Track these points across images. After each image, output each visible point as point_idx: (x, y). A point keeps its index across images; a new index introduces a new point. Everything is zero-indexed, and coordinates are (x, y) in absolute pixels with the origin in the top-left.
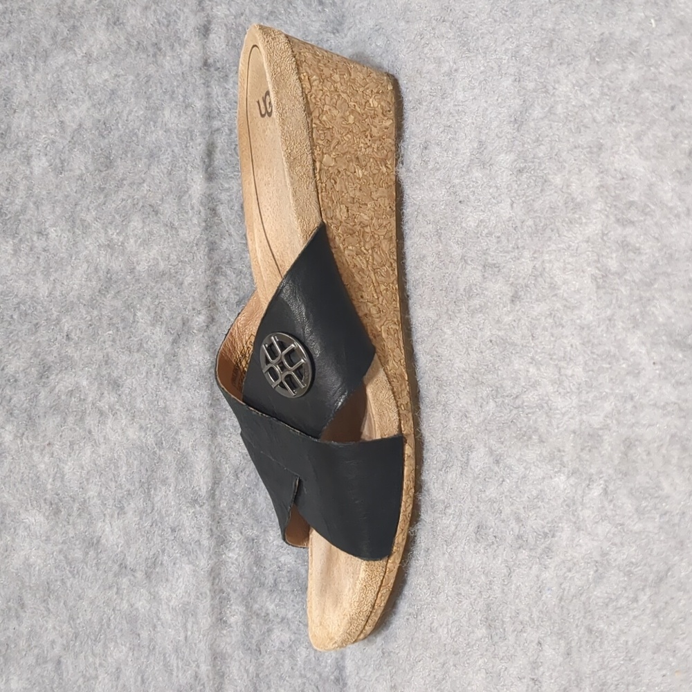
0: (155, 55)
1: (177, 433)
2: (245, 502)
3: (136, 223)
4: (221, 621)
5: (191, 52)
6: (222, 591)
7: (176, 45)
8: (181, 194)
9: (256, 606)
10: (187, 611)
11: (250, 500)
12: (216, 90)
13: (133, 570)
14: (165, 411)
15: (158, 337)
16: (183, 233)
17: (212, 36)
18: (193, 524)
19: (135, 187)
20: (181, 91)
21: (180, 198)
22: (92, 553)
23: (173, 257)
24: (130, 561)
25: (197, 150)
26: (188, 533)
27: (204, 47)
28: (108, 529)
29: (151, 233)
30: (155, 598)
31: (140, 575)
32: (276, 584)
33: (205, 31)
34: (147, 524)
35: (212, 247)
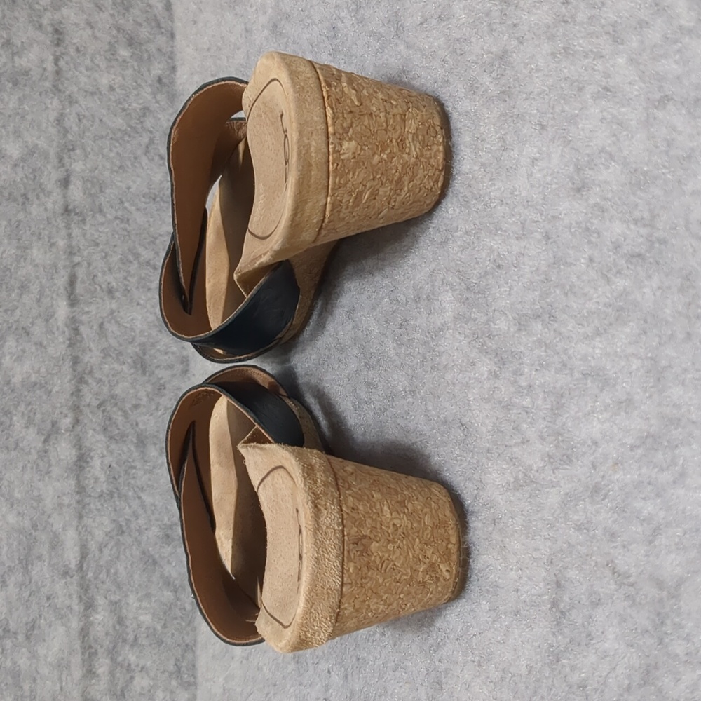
0: (24, 204)
1: (49, 516)
2: (108, 572)
3: (11, 343)
4: (90, 673)
5: (54, 201)
6: (90, 647)
7: (42, 196)
8: (49, 317)
9: (120, 659)
10: (61, 666)
11: (112, 571)
12: (76, 231)
13: (15, 633)
14: (39, 499)
15: (32, 438)
16: (51, 350)
17: (71, 187)
18: (65, 593)
19: (9, 312)
20: (46, 232)
21: (47, 321)
23: (43, 370)
24: (12, 626)
25: (62, 281)
26: (60, 600)
27: (64, 196)
29: (23, 351)
30: (34, 656)
31: (21, 637)
32: (136, 639)
33: (65, 183)
34: (26, 595)
35: (76, 361)
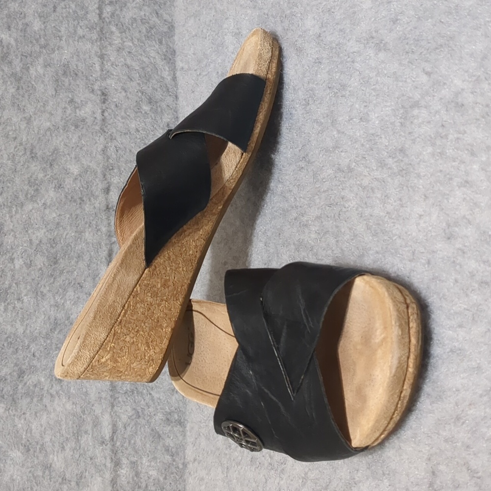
1: (93, 405)
2: (130, 442)
3: (70, 293)
5: (100, 202)
7: (92, 198)
8: (95, 276)
11: (133, 442)
13: (70, 481)
14: (86, 394)
17: (111, 193)
18: (101, 454)
19: (70, 273)
20: (94, 222)
21: (94, 279)
22: (47, 472)
24: (68, 476)
25: (104, 254)
26: (99, 460)
27: (106, 199)
28: (55, 458)
29: (78, 298)
31: (73, 484)
32: (147, 486)
33: (107, 190)
34: (77, 456)
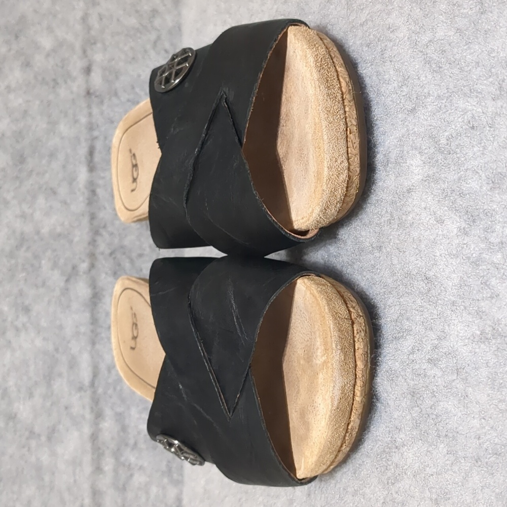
0: (54, 87)
1: (69, 342)
2: (115, 389)
3: (41, 201)
4: (98, 469)
5: (78, 85)
6: (99, 448)
7: (69, 81)
8: (71, 180)
9: (123, 459)
10: (75, 463)
11: (118, 388)
12: (95, 111)
13: (39, 435)
14: (61, 327)
15: (56, 278)
16: (73, 207)
17: (93, 74)
18: (79, 404)
19: (40, 176)
20: (72, 111)
21: (71, 183)
22: (11, 424)
23: (66, 223)
24: (37, 429)
25: (83, 151)
26: (76, 410)
27: (87, 81)
28: (21, 407)
29: (51, 207)
30: (53, 454)
31: (43, 439)
32: (136, 444)
33: (88, 70)
34: (48, 404)
35: (93, 217)
